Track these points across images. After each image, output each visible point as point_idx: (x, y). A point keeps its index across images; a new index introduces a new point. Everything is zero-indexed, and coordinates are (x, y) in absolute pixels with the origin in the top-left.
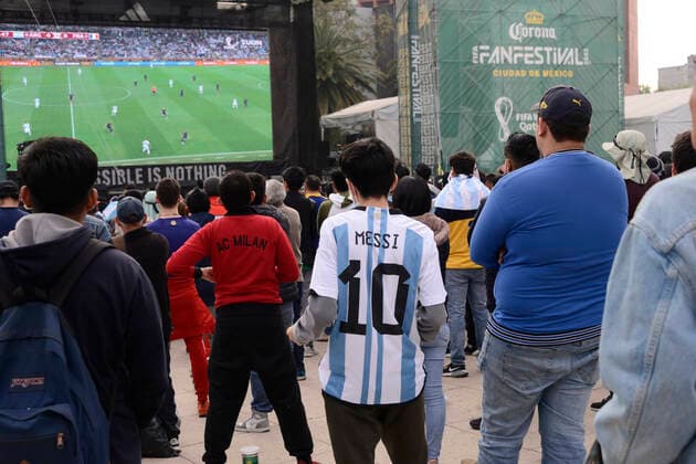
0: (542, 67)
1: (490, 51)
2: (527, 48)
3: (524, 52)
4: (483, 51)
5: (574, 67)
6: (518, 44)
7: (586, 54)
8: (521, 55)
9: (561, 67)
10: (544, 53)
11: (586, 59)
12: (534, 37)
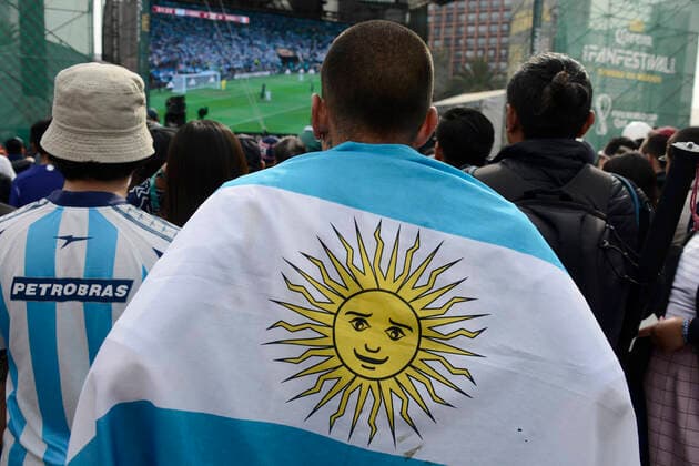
0: (637, 71)
1: (598, 51)
2: (629, 52)
3: (624, 55)
4: (592, 50)
5: (663, 74)
6: (620, 47)
7: (673, 64)
8: (621, 58)
9: (652, 73)
10: (640, 58)
11: (672, 67)
12: (635, 43)
